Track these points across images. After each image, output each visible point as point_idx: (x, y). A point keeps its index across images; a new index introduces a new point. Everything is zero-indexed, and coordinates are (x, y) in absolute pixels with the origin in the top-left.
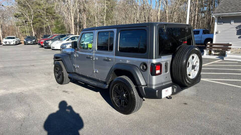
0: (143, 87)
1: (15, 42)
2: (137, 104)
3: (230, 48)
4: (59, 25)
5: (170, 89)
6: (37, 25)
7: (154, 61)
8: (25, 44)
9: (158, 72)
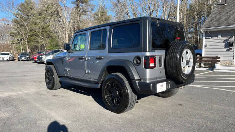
0: (137, 82)
1: (8, 58)
2: (130, 100)
3: (219, 61)
4: (54, 43)
5: (164, 84)
6: (32, 43)
7: (148, 54)
8: (19, 60)
9: (152, 65)
